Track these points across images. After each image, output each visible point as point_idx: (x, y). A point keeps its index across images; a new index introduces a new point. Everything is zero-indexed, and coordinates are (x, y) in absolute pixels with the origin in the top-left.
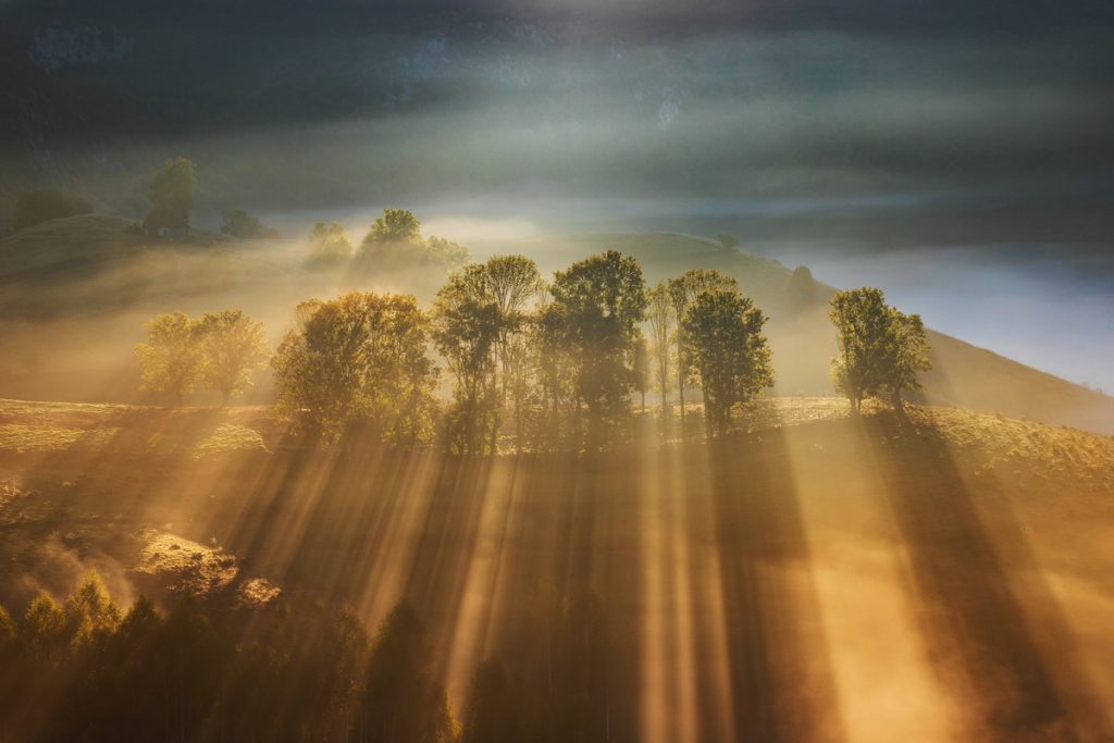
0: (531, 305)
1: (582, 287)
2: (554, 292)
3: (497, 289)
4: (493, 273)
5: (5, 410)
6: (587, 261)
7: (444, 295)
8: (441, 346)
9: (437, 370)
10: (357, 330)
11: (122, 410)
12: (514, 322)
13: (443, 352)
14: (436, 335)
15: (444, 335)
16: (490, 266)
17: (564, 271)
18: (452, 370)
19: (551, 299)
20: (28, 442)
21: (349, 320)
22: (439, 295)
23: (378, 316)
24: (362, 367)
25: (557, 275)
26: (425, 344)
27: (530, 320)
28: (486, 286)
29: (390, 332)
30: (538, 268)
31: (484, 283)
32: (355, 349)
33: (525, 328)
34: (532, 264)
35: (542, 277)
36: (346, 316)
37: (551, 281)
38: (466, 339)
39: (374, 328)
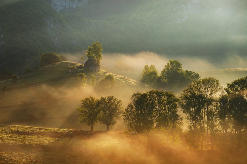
0: (217, 95)
1: (237, 89)
2: (227, 90)
3: (205, 89)
4: (204, 84)
5: (31, 130)
6: (239, 80)
7: (186, 91)
8: (184, 110)
9: (181, 118)
10: (153, 103)
11: (71, 131)
12: (210, 101)
13: (184, 112)
14: (182, 106)
15: (185, 106)
16: (203, 81)
17: (230, 83)
18: (188, 118)
19: (225, 93)
20: (37, 142)
21: (150, 100)
22: (184, 91)
23: (160, 99)
24: (155, 116)
25: (228, 84)
26: (177, 109)
27: (215, 101)
28: (201, 88)
29: (165, 105)
30: (220, 82)
31: (200, 87)
32: (152, 110)
33: (214, 103)
34: (217, 80)
35: (221, 85)
36: (149, 99)
37: (225, 86)
38: (192, 107)
39: (159, 103)
